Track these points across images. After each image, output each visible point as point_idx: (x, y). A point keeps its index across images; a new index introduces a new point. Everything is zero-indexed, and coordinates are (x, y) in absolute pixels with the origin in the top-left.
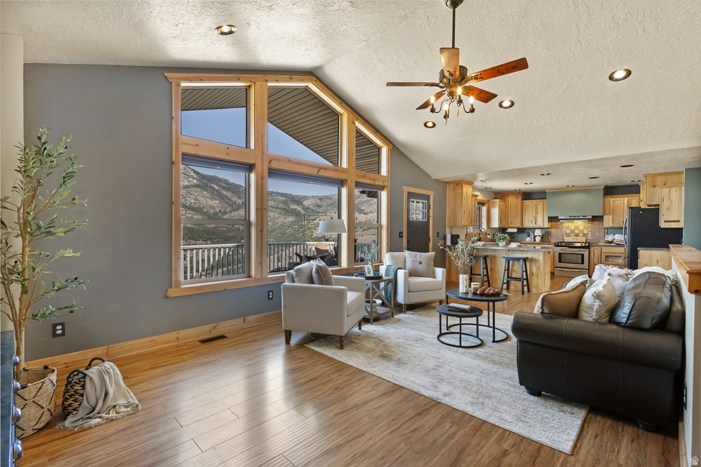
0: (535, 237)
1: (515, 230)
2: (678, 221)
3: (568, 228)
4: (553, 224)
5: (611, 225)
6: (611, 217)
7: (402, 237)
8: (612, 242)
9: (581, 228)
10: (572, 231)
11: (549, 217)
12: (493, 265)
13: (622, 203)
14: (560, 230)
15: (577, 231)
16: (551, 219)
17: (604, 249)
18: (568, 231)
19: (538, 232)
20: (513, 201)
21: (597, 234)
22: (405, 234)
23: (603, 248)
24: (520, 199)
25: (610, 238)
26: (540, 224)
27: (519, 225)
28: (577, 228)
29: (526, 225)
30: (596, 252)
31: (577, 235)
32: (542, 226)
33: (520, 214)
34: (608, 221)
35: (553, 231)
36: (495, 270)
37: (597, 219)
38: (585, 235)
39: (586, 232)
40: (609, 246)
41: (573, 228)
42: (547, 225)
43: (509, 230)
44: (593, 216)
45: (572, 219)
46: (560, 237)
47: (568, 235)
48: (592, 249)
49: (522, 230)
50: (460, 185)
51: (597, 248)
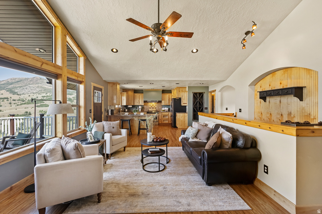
0: (139, 109)
1: (131, 106)
2: (186, 103)
3: (150, 105)
4: (145, 103)
5: (164, 104)
6: (164, 101)
7: (91, 112)
8: (164, 111)
9: (154, 105)
10: (152, 107)
11: (144, 101)
12: (132, 124)
13: (167, 96)
14: (147, 106)
15: (153, 107)
16: (145, 102)
17: (163, 113)
18: (150, 107)
19: (140, 107)
20: (131, 93)
21: (159, 108)
22: (92, 111)
24: (133, 92)
25: (163, 109)
27: (133, 104)
28: (153, 105)
29: (136, 104)
31: (153, 108)
32: (141, 104)
33: (133, 99)
34: (163, 103)
35: (145, 106)
36: (133, 126)
37: (160, 102)
38: (156, 108)
39: (156, 107)
41: (151, 105)
42: (143, 104)
43: (129, 106)
44: (159, 101)
45: (152, 102)
46: (147, 109)
47: (150, 108)
49: (134, 106)
50: (115, 85)
51: (161, 113)
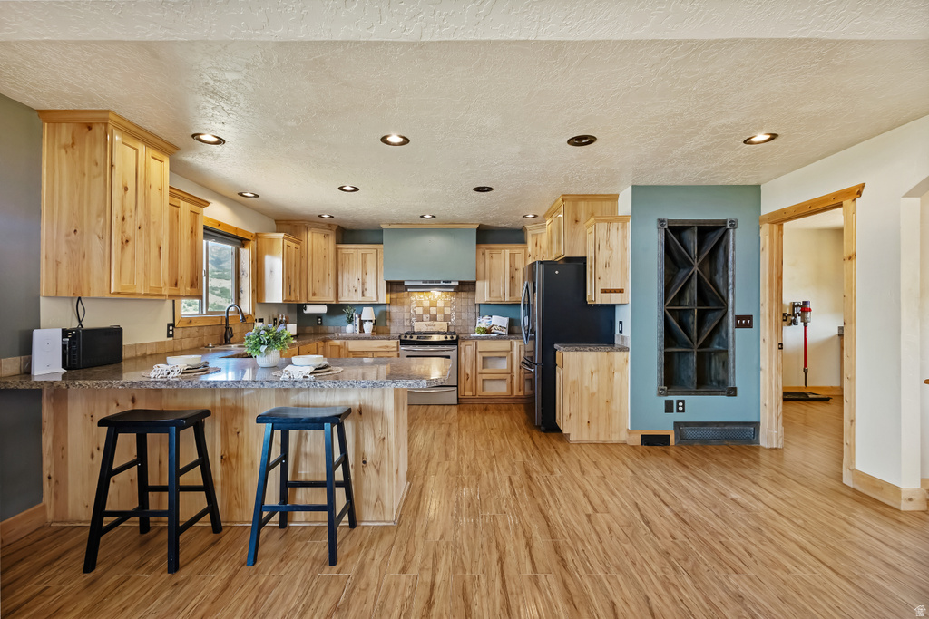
0: (362, 322)
1: (323, 309)
2: (621, 291)
3: (419, 304)
4: (395, 295)
5: (487, 299)
6: (487, 283)
8: (488, 331)
9: (440, 304)
10: (426, 311)
11: (387, 282)
12: (232, 439)
13: (502, 259)
14: (406, 308)
15: (433, 311)
16: (393, 286)
17: (483, 345)
18: (419, 311)
19: (368, 314)
20: (319, 244)
21: (464, 316)
23: (479, 342)
24: (331, 240)
25: (484, 323)
26: (371, 296)
27: (331, 299)
28: (433, 304)
29: (346, 298)
30: (469, 349)
31: (434, 318)
32: (374, 300)
33: (332, 273)
34: (483, 293)
35: (394, 310)
36: (238, 456)
37: (466, 287)
38: (447, 318)
39: (447, 311)
40: (488, 338)
41: (426, 304)
42: (383, 298)
43: (310, 310)
44: (460, 282)
45: (427, 286)
46: (407, 323)
47: (420, 319)
48: (462, 345)
49: (336, 309)
51: (470, 342)
